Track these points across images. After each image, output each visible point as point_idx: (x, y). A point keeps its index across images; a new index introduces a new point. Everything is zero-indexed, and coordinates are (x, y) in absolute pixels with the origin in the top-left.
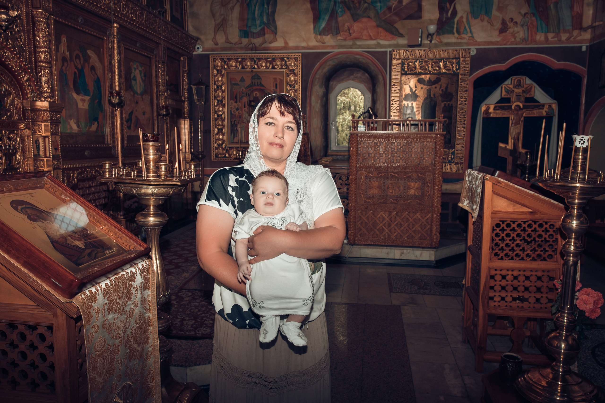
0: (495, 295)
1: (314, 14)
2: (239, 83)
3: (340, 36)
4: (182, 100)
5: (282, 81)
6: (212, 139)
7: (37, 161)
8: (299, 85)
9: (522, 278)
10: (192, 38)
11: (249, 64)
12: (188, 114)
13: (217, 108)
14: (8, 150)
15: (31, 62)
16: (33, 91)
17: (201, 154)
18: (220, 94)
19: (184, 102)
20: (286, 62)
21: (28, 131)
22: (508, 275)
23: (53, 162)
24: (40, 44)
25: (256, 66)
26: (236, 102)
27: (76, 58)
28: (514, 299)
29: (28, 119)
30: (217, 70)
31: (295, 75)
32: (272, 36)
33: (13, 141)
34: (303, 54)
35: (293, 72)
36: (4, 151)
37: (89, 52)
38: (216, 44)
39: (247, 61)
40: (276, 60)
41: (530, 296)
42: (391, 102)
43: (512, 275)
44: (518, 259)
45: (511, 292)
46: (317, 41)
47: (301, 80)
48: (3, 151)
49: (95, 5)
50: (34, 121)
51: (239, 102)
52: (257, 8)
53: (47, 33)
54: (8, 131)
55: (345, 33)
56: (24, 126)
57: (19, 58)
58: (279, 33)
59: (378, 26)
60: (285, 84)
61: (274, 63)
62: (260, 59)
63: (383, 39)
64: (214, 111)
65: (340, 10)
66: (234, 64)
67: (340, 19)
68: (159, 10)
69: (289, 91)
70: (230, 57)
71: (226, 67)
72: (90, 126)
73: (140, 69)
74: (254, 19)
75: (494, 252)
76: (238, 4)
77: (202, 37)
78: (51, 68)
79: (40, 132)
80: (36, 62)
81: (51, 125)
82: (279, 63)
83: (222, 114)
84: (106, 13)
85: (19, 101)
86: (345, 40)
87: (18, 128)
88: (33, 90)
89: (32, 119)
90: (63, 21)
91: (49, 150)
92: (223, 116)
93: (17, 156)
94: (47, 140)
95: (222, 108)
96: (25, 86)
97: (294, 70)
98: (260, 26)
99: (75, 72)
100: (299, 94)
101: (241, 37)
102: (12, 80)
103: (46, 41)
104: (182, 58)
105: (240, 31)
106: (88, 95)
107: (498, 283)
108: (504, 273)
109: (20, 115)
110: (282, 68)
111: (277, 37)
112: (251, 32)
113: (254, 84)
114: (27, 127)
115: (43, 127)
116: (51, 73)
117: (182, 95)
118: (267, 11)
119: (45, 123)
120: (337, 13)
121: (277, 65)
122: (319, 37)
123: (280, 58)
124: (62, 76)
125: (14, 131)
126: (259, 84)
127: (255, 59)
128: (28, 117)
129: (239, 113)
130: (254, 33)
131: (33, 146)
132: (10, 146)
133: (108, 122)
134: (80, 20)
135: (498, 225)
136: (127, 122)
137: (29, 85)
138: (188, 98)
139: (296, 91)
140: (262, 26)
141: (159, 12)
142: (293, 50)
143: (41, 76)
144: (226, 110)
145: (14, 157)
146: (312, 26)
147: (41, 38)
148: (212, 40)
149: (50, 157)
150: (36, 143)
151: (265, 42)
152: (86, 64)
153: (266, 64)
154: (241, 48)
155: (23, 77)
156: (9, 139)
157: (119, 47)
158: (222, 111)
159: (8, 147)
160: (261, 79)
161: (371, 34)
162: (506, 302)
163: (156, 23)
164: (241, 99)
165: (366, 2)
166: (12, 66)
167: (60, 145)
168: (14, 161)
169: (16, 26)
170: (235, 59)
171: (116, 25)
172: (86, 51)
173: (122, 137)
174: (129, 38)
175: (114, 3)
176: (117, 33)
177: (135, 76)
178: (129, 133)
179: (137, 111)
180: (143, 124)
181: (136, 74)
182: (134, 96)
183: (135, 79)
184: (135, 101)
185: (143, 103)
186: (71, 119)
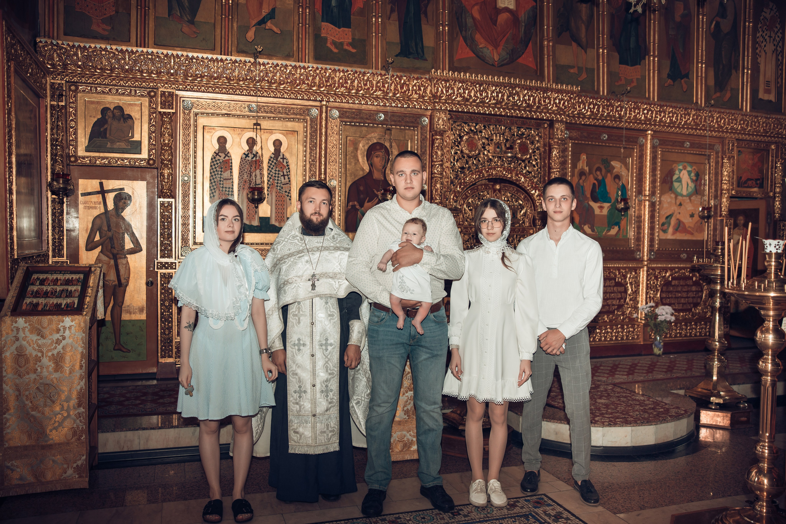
19: (773, 198)
24: (552, 166)
27: (597, 170)
37: (614, 163)
49: (618, 121)
90: (583, 142)
106: (608, 203)
124: (578, 188)
134: (602, 137)
157: (654, 153)
171: (649, 132)
172: (609, 163)
173: (651, 240)
174: (671, 141)
175: (643, 113)
176: (651, 139)
177: (679, 177)
178: (663, 236)
179: (679, 213)
180: (689, 227)
181: (681, 175)
182: (676, 198)
183: (679, 180)
184: (678, 203)
185: (690, 205)
186: (585, 225)
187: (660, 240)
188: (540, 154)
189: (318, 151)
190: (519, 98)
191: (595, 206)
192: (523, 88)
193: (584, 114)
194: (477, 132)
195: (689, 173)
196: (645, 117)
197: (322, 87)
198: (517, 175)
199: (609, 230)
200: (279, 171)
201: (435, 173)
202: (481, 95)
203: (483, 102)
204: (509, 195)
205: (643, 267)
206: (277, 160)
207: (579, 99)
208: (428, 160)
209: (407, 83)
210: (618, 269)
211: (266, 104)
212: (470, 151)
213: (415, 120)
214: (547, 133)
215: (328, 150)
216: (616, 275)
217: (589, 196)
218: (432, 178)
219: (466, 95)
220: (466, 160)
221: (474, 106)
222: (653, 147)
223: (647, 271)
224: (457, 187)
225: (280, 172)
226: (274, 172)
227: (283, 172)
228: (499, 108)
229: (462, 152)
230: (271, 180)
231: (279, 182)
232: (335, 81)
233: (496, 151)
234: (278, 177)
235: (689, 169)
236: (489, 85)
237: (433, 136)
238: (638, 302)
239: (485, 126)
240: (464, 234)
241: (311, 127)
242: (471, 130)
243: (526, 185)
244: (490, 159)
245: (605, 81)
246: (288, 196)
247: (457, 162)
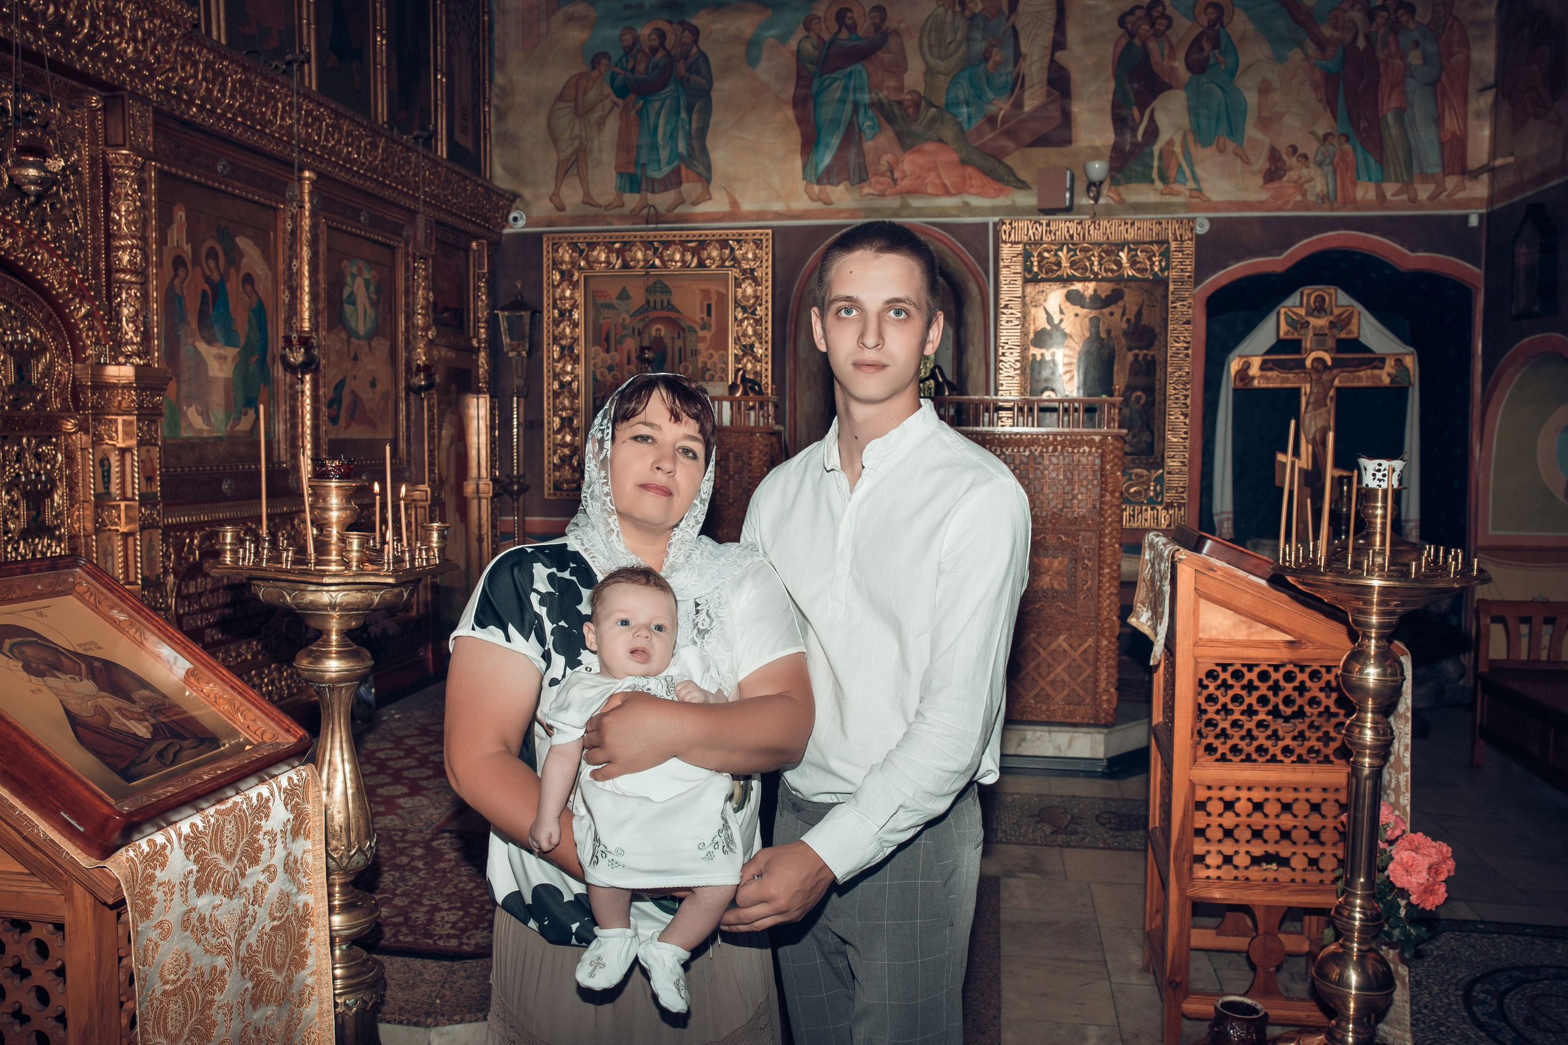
0: (1208, 852)
1: (804, 135)
2: (615, 302)
3: (870, 185)
4: (472, 347)
5: (722, 298)
6: (546, 443)
7: (103, 510)
8: (767, 308)
9: (1272, 808)
10: (501, 194)
11: (640, 255)
12: (486, 383)
13: (560, 365)
14: (34, 483)
15: (96, 273)
16: (97, 342)
17: (519, 483)
18: (568, 331)
19: (477, 351)
20: (732, 250)
21: (84, 438)
22: (1238, 799)
23: (140, 511)
24: (119, 228)
25: (657, 262)
26: (607, 351)
27: (208, 256)
28: (1256, 861)
29: (85, 408)
30: (562, 273)
31: (756, 282)
32: (698, 188)
33: (48, 462)
34: (775, 230)
35: (749, 274)
36: (25, 488)
37: (242, 242)
38: (561, 208)
39: (634, 249)
40: (709, 244)
41: (1294, 854)
42: (1001, 351)
43: (1249, 800)
44: (1264, 759)
45: (1248, 842)
46: (811, 199)
47: (770, 296)
48: (21, 487)
49: (258, 130)
50: (100, 413)
51: (616, 350)
52: (662, 121)
53: (138, 204)
54: (36, 437)
55: (882, 179)
56: (75, 425)
57: (68, 266)
58: (716, 181)
59: (963, 163)
60: (731, 305)
61: (705, 254)
62: (667, 244)
63: (978, 195)
64: (551, 374)
65: (868, 123)
66: (603, 257)
67: (868, 145)
68: (415, 133)
69: (742, 321)
70: (594, 240)
71: (582, 263)
72: (237, 421)
73: (367, 275)
74: (654, 147)
75: (1205, 742)
76: (616, 112)
77: (527, 193)
78: (144, 285)
79: (111, 438)
80: (109, 271)
81: (138, 420)
82: (715, 253)
83: (573, 380)
84: (285, 147)
85: (66, 365)
86: (882, 195)
87: (60, 431)
88: (98, 339)
89: (93, 407)
90: (180, 172)
91: (133, 482)
92: (575, 385)
93: (56, 497)
94: (128, 456)
95: (573, 365)
96: (81, 330)
97: (752, 270)
98: (669, 163)
99: (204, 292)
100: (766, 329)
101: (621, 190)
102: (51, 316)
103: (135, 223)
104: (474, 244)
105: (621, 175)
106: (234, 345)
107: (1215, 820)
108: (1229, 794)
109: (66, 399)
110: (722, 266)
111: (711, 189)
112: (647, 178)
113: (652, 304)
114: (82, 428)
115: (120, 427)
116: (145, 298)
117: (472, 334)
118: (687, 127)
119: (125, 417)
120: (860, 131)
121: (710, 257)
122: (816, 188)
123: (717, 241)
124: (172, 302)
125: (50, 437)
126: (665, 304)
127: (656, 244)
128: (85, 403)
129: (613, 377)
130: (653, 180)
131: (94, 473)
132: (38, 475)
133: (283, 408)
134: (220, 168)
135: (1211, 674)
136: (330, 406)
137: (91, 328)
138: (486, 341)
139: (758, 322)
140: (675, 164)
141: (416, 138)
142: (752, 220)
143: (119, 304)
144: (580, 370)
145: (48, 502)
146: (798, 163)
147: (123, 214)
148: (550, 199)
149: (133, 499)
150: (102, 465)
151: (681, 201)
152: (233, 270)
153: (683, 256)
154: (622, 218)
155: (75, 308)
156: (38, 457)
157: (314, 226)
158: (572, 373)
159: (33, 477)
160: (670, 292)
161: (947, 182)
162: (1236, 867)
163: (409, 163)
164: (619, 342)
165: (933, 106)
166: (52, 284)
167: (160, 469)
168: (48, 511)
169: (66, 190)
170: (606, 244)
171: (307, 173)
172: (233, 241)
173: (316, 443)
174: (340, 204)
175: (305, 123)
176: (309, 192)
177: (352, 293)
178: (334, 433)
179: (354, 378)
180: (371, 410)
181: (355, 287)
182: (348, 342)
183: (352, 299)
184: (352, 354)
185: (370, 358)
186: (189, 405)
193: (191, 93)
195: (367, 285)
196: (307, 133)
217: (194, 324)
222: (314, 214)
245: (222, 15)
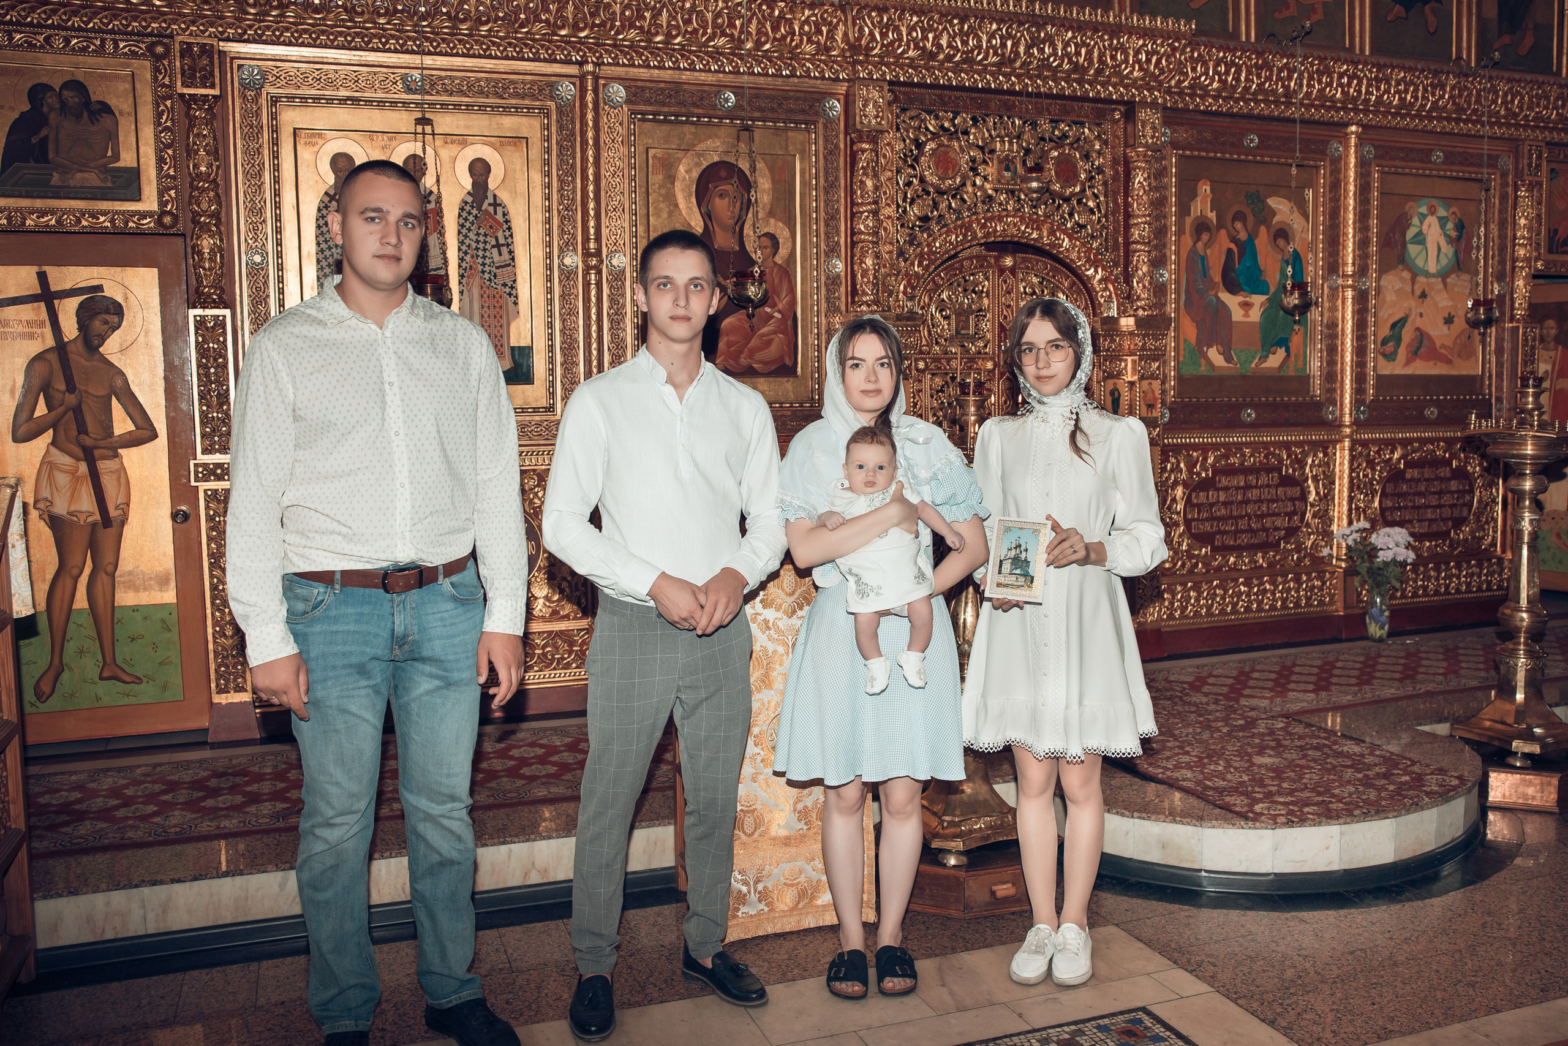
15: (1115, 247)
16: (1109, 300)
27: (1235, 219)
37: (1273, 202)
49: (1282, 102)
53: (1147, 188)
78: (1152, 252)
81: (1140, 360)
84: (1317, 110)
88: (1110, 297)
89: (1105, 350)
90: (1203, 154)
96: (1097, 292)
102: (1074, 284)
103: (1144, 204)
106: (1264, 293)
115: (1129, 365)
119: (1133, 358)
124: (1193, 263)
134: (1246, 142)
136: (1384, 343)
137: (1104, 290)
143: (1132, 269)
157: (1363, 176)
166: (1072, 260)
171: (1354, 128)
172: (1264, 202)
173: (1360, 379)
174: (1402, 149)
175: (1340, 85)
176: (1356, 145)
177: (1420, 233)
178: (1388, 369)
179: (1421, 315)
180: (1443, 346)
181: (1425, 227)
182: (1413, 281)
183: (1420, 239)
184: (1418, 293)
185: (1445, 295)
186: (1210, 346)
187: (1380, 378)
188: (1105, 184)
189: (579, 186)
190: (1055, 49)
191: (1232, 301)
192: (1063, 25)
193: (1204, 88)
194: (956, 132)
195: (1443, 222)
196: (1343, 92)
197: (583, 30)
198: (1052, 233)
199: (1264, 358)
200: (486, 235)
201: (862, 233)
202: (965, 43)
203: (968, 60)
204: (1035, 280)
205: (1341, 441)
206: (479, 209)
207: (1192, 52)
208: (843, 201)
209: (788, 16)
210: (1287, 446)
211: (449, 73)
212: (942, 179)
213: (811, 107)
214: (1120, 133)
215: (603, 182)
216: (1281, 461)
217: (1218, 278)
218: (854, 244)
219: (929, 45)
220: (933, 200)
221: (948, 69)
222: (1363, 164)
223: (1351, 450)
224: (913, 264)
225: (488, 239)
226: (474, 238)
227: (497, 238)
228: (1007, 76)
229: (922, 180)
230: (468, 258)
231: (487, 261)
232: (614, 13)
233: (1004, 177)
234: (485, 250)
235: (1442, 212)
236: (983, 18)
237: (852, 143)
238: (1331, 520)
239: (974, 120)
240: (933, 375)
241: (561, 128)
242: (942, 127)
243: (1074, 256)
244: (990, 197)
245: (1252, 10)
246: (510, 294)
247: (911, 204)
